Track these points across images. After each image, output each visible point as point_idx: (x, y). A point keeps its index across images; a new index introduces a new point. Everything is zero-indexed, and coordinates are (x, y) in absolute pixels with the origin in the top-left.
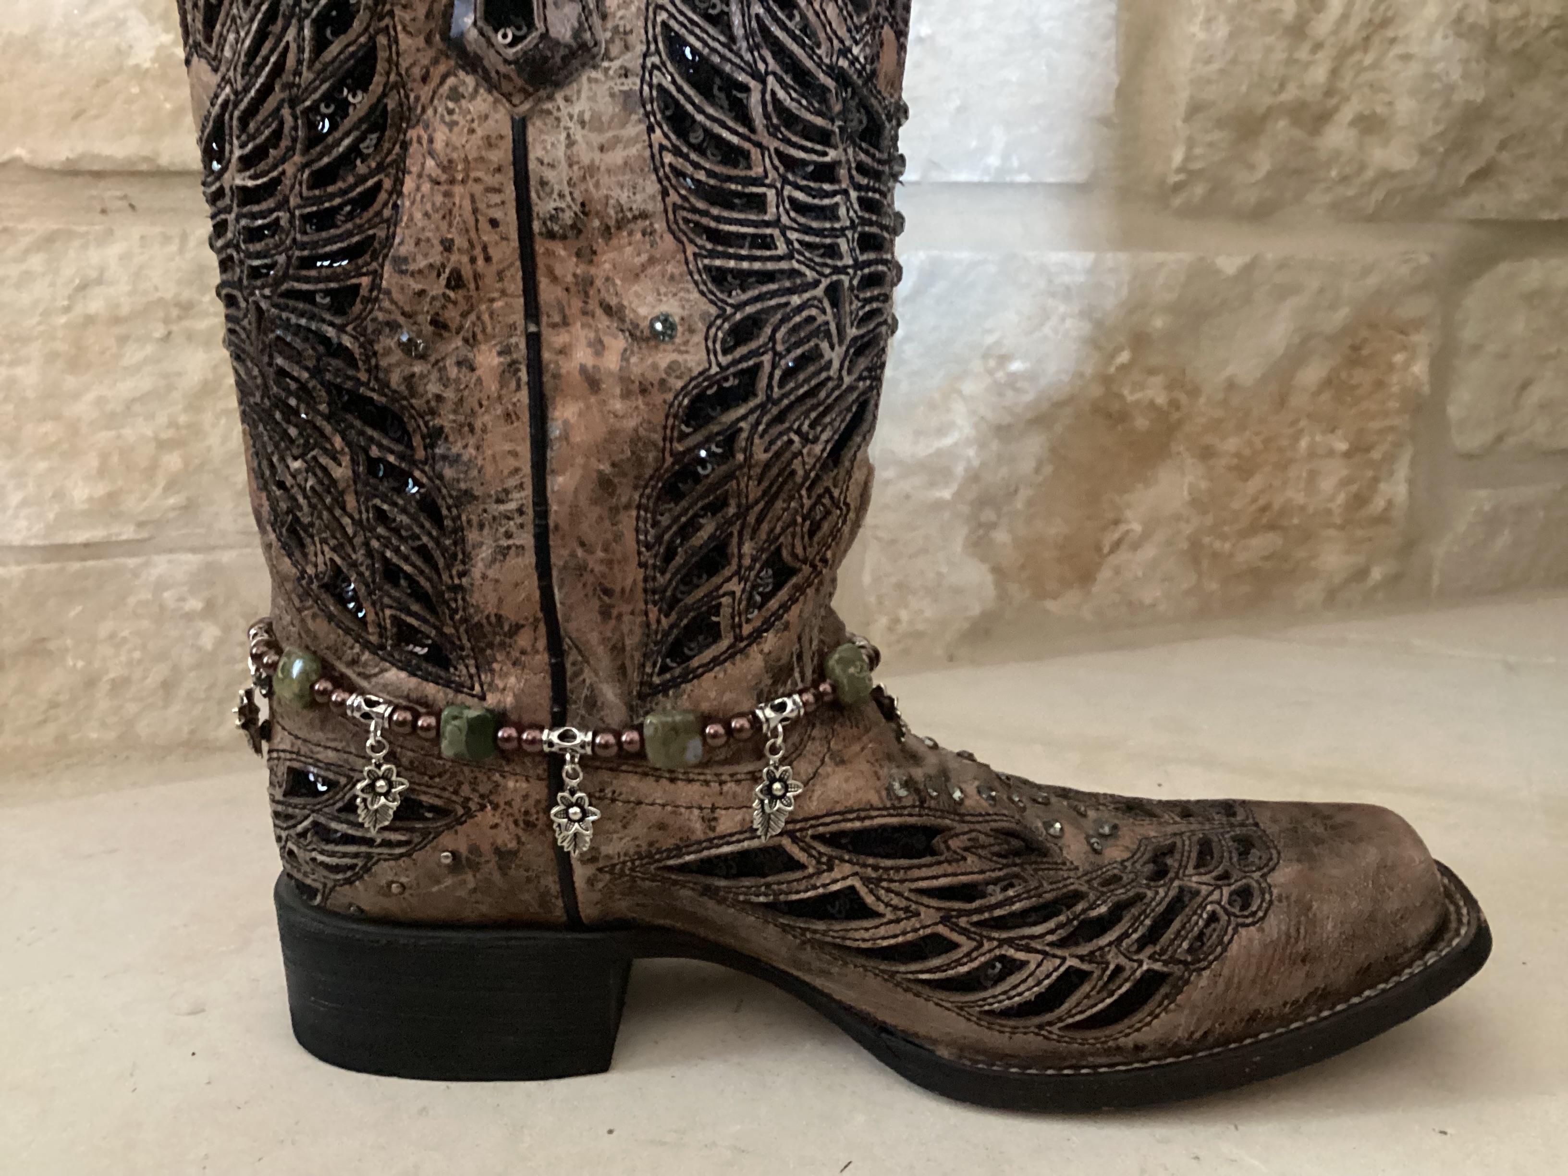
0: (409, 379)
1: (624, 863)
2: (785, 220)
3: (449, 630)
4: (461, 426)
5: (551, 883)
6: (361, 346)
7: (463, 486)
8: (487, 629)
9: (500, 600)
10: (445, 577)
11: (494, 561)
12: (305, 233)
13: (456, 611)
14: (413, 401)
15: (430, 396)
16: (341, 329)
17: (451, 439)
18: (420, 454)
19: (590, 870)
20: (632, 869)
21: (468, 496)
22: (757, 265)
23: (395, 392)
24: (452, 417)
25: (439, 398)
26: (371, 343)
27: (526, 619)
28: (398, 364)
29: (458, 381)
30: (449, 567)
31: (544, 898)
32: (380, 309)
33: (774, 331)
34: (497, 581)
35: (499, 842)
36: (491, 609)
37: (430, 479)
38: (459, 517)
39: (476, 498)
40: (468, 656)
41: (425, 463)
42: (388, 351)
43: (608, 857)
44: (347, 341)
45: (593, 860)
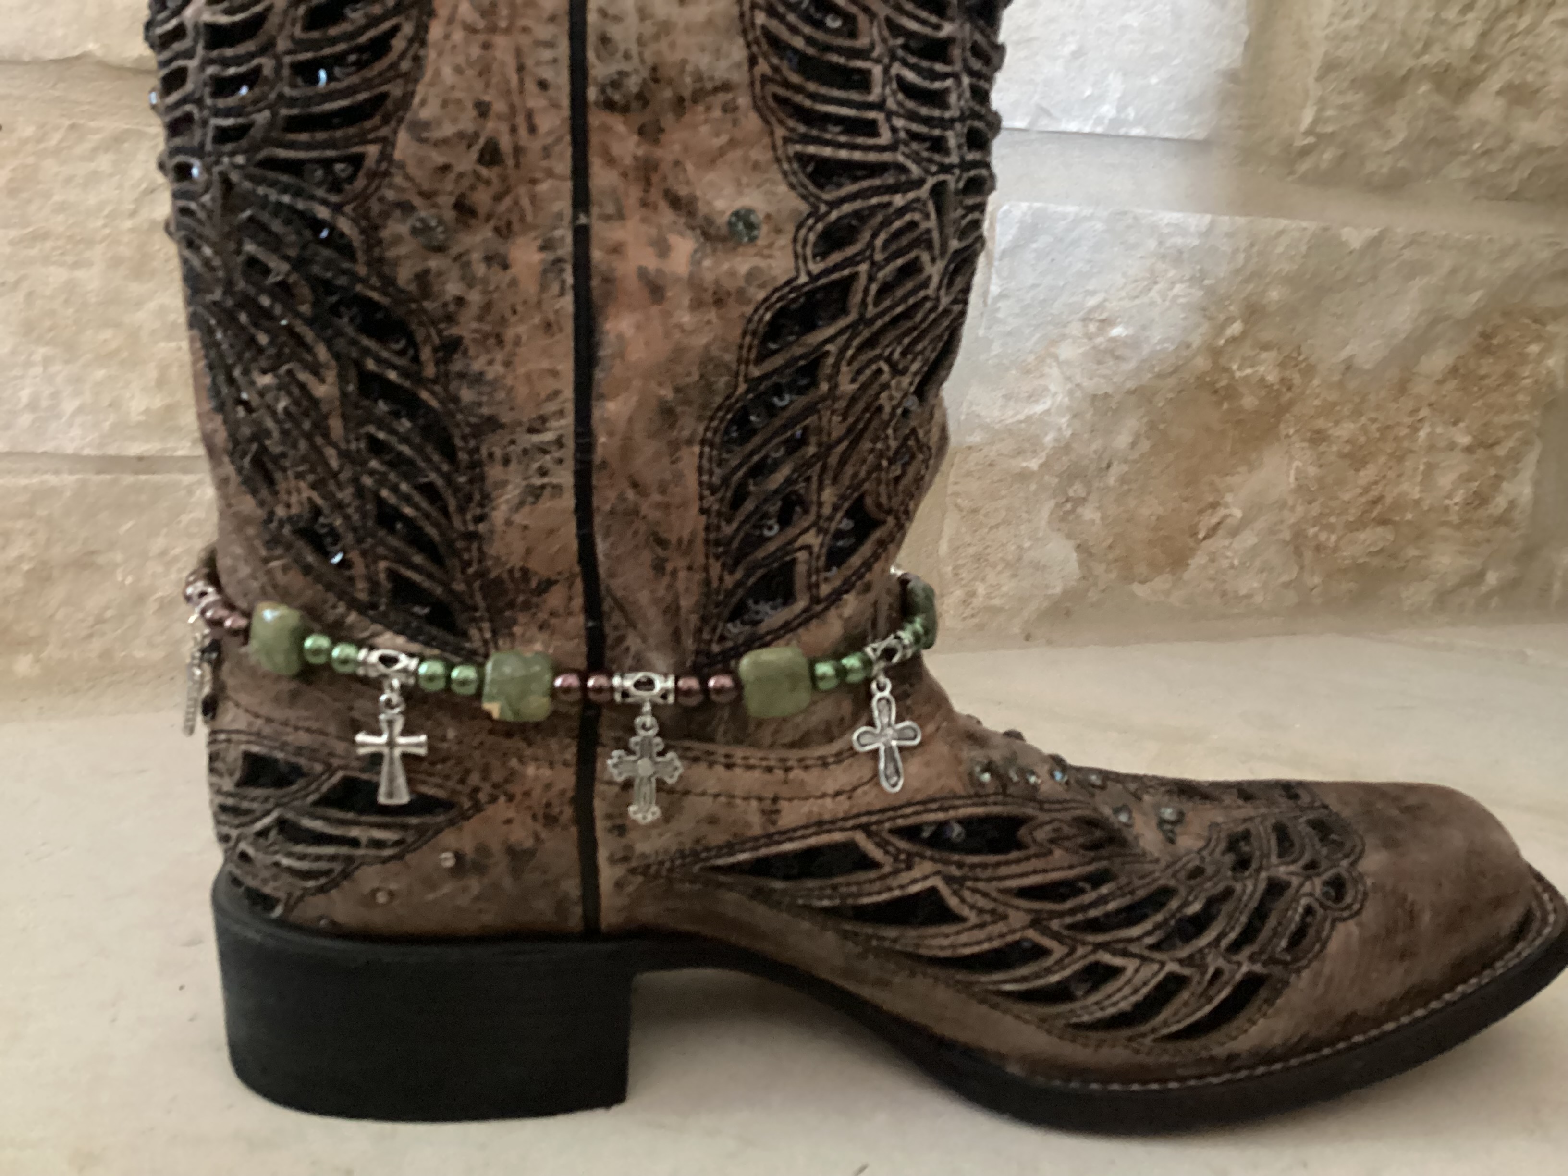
0: (423, 278)
1: (661, 863)
2: (891, 104)
3: (459, 587)
4: (486, 336)
5: (572, 887)
6: (363, 232)
7: (485, 411)
8: (510, 585)
9: (528, 551)
10: (457, 522)
11: (521, 504)
12: (293, 86)
13: (469, 564)
14: (427, 304)
15: (448, 297)
16: (337, 208)
17: (472, 352)
18: (430, 371)
19: (620, 871)
20: (671, 870)
21: (492, 424)
22: (857, 156)
23: (402, 291)
24: (474, 325)
25: (460, 301)
26: (376, 228)
27: (559, 573)
28: (407, 257)
29: (485, 281)
30: (462, 510)
31: (561, 906)
32: (391, 186)
33: (874, 236)
34: (526, 527)
35: (513, 839)
36: (515, 561)
37: (441, 402)
38: (477, 449)
39: (502, 426)
40: (481, 619)
41: (435, 381)
42: (397, 240)
43: (643, 856)
44: (344, 225)
45: (626, 859)
